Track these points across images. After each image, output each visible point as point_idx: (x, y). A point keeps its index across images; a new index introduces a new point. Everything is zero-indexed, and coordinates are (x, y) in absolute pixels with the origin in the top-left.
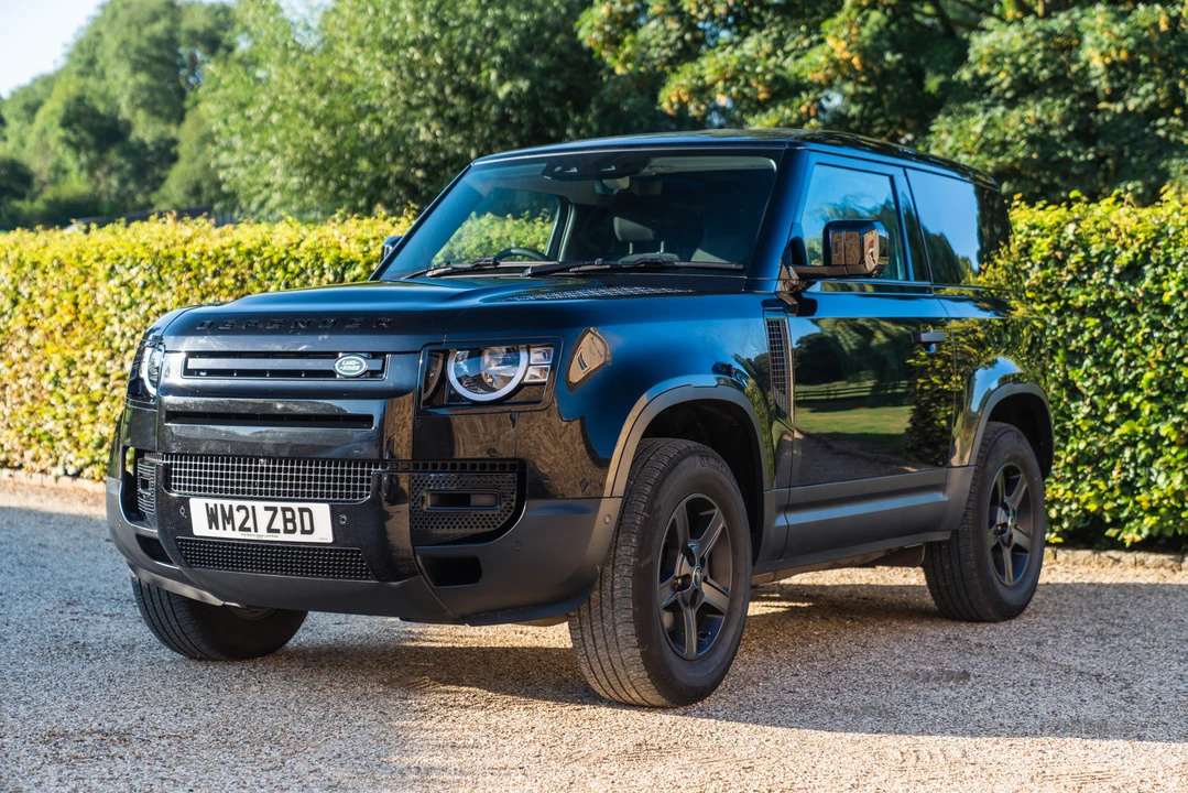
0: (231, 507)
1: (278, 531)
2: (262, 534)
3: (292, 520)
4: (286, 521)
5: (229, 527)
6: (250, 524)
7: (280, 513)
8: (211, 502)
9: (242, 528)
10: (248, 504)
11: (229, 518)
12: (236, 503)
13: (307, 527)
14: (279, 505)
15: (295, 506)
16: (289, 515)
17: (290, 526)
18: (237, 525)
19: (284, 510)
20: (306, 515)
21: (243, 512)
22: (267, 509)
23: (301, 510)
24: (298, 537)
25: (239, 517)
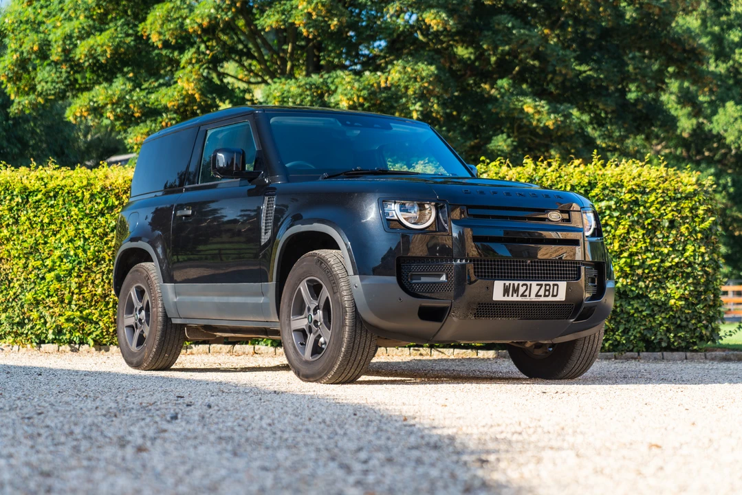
0: (519, 284)
1: (541, 296)
2: (533, 298)
3: (549, 290)
4: (546, 290)
5: (515, 295)
6: (527, 293)
7: (544, 287)
8: (507, 283)
9: (522, 295)
10: (528, 283)
11: (516, 290)
12: (521, 283)
13: (555, 294)
14: (544, 283)
15: (551, 283)
16: (548, 288)
17: (547, 293)
18: (520, 293)
19: (546, 285)
20: (556, 287)
21: (525, 287)
22: (538, 285)
23: (554, 285)
24: (550, 299)
25: (522, 290)
